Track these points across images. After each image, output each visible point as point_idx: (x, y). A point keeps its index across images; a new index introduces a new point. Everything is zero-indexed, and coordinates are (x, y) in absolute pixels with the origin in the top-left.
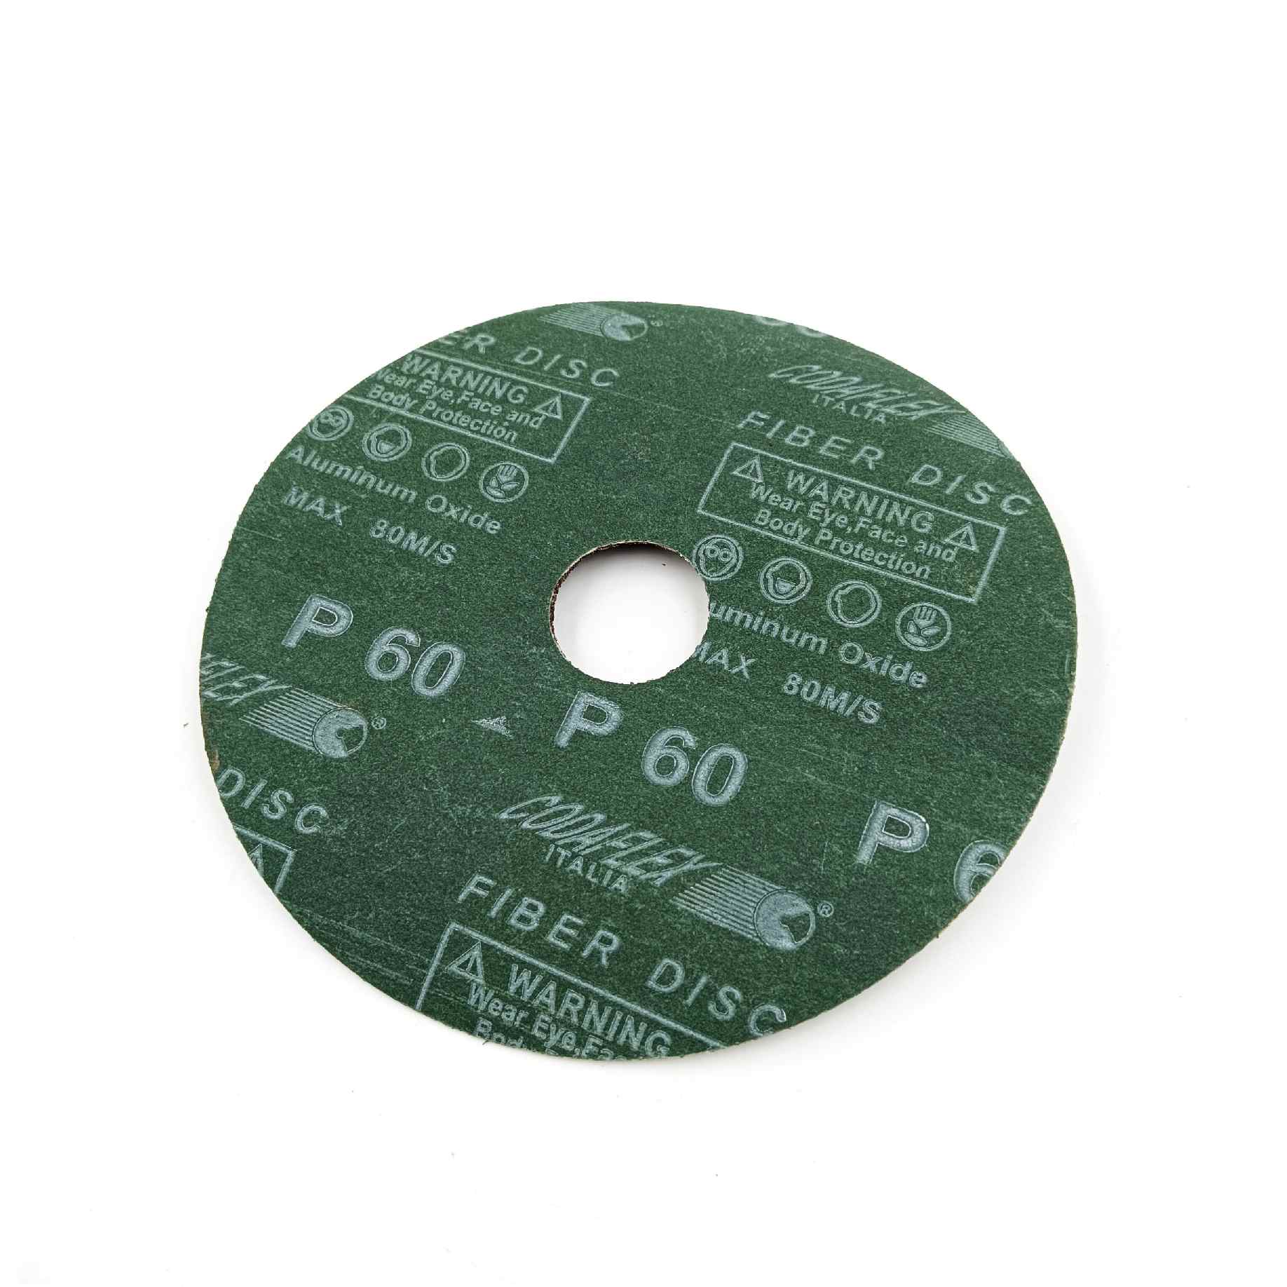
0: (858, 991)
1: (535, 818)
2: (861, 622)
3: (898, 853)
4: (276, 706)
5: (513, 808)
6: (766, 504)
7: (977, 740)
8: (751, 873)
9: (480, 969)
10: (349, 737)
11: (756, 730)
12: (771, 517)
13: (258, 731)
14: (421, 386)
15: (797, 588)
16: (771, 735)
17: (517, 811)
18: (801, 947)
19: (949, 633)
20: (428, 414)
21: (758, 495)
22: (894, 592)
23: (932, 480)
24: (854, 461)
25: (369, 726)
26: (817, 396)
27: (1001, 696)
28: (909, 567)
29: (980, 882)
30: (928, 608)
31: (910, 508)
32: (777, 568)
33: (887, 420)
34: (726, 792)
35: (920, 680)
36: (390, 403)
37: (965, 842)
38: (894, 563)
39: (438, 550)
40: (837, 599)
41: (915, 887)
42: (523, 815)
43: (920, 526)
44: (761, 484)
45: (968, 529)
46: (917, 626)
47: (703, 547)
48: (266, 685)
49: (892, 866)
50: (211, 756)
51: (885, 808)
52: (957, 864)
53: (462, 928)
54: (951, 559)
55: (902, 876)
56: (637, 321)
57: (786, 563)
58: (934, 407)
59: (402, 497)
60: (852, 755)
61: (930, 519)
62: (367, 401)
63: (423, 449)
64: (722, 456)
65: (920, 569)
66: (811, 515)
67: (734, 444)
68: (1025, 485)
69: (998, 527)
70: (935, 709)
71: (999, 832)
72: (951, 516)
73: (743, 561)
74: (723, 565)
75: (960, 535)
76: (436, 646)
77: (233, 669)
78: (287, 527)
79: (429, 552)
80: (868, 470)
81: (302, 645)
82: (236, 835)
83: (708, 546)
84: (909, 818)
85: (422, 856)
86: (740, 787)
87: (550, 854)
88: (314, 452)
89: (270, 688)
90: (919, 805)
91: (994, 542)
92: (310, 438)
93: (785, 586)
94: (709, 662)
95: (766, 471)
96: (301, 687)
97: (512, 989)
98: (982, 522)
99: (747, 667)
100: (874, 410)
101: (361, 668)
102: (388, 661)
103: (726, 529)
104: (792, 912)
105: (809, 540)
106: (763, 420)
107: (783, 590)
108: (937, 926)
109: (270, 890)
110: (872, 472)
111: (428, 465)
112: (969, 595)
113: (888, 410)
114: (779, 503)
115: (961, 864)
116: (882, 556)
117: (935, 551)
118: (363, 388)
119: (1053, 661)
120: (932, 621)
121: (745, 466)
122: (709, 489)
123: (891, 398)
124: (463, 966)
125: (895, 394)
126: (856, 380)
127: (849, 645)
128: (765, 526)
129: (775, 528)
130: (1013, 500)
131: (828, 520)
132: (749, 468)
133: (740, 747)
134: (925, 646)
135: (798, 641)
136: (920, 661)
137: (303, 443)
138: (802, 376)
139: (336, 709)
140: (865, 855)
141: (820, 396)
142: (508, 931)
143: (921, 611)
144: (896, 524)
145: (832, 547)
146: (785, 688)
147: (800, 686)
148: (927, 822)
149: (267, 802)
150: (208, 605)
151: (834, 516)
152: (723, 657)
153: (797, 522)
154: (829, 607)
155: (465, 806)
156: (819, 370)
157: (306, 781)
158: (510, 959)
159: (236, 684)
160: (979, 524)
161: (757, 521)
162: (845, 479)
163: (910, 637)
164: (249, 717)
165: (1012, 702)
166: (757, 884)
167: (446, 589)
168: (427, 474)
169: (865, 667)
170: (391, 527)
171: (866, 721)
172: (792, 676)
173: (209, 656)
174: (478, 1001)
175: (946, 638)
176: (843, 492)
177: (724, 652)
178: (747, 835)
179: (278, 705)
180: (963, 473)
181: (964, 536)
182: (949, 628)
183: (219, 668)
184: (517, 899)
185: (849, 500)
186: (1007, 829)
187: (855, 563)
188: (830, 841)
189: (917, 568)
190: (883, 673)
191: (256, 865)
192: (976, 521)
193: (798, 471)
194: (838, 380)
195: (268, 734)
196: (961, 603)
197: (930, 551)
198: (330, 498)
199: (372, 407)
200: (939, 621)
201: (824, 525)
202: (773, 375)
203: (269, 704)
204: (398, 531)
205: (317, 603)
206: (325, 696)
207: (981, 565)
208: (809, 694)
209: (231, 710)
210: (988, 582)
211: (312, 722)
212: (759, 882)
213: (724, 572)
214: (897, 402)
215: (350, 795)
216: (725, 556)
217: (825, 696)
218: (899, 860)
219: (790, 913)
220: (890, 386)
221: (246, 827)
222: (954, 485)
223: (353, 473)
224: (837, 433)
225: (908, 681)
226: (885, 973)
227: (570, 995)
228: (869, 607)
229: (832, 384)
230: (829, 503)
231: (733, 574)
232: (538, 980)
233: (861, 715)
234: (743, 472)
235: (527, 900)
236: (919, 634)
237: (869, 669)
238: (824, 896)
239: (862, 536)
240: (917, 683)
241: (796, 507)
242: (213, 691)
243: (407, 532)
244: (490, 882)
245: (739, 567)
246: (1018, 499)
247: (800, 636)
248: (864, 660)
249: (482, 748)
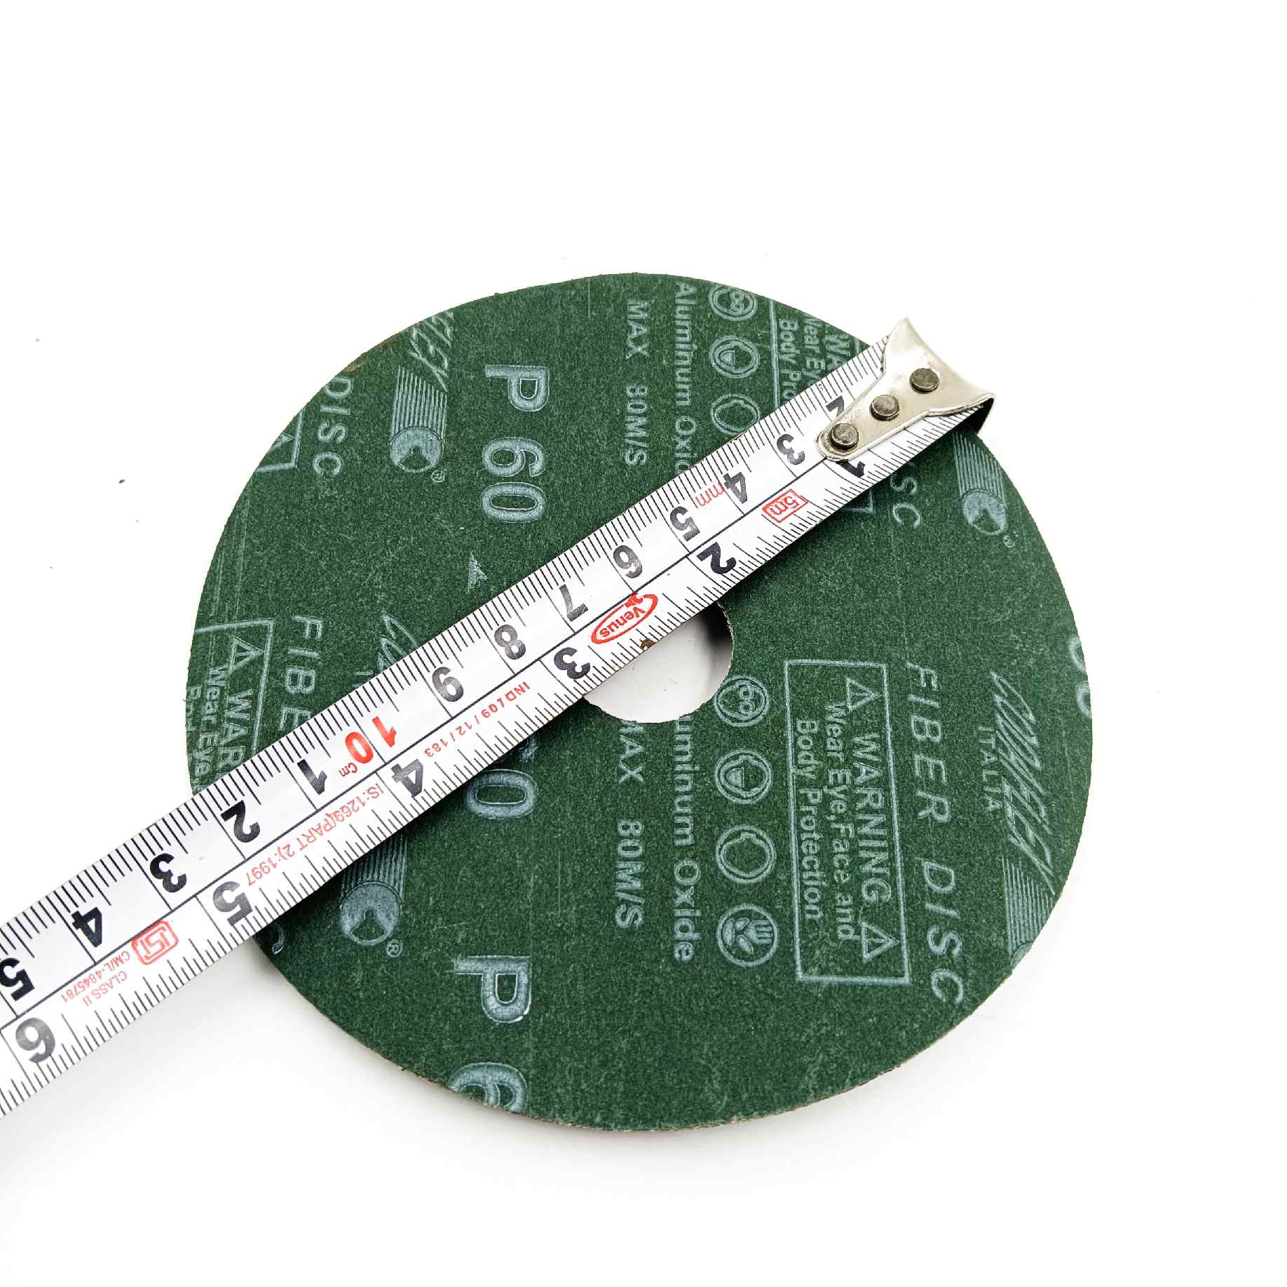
0: (324, 1011)
1: (394, 646)
2: (727, 870)
3: (479, 998)
4: (422, 387)
5: (396, 623)
6: (823, 724)
7: (639, 1038)
8: (407, 863)
9: (241, 664)
10: (416, 458)
11: (565, 812)
12: (811, 735)
13: (393, 386)
14: (814, 360)
15: (739, 791)
16: (565, 828)
17: (394, 628)
18: (349, 939)
19: (750, 964)
20: (783, 378)
21: (831, 713)
22: (776, 890)
23: (937, 884)
24: (920, 793)
25: (432, 470)
26: (990, 729)
27: (698, 1045)
28: (813, 895)
29: (476, 1093)
30: (772, 932)
31: (888, 873)
32: (755, 762)
33: (995, 812)
34: (484, 807)
35: (684, 952)
36: (780, 341)
37: (516, 1063)
38: (811, 878)
39: (636, 448)
40: (744, 836)
41: (447, 1028)
42: (393, 634)
43: (870, 889)
44: (847, 710)
45: (888, 943)
46: (746, 928)
47: (744, 682)
48: (440, 371)
49: (462, 997)
50: (358, 361)
51: (525, 969)
52: (489, 1063)
53: (271, 631)
54: (841, 936)
55: (454, 1010)
56: (1001, 522)
57: (764, 769)
58: (1042, 858)
59: (679, 395)
60: (572, 916)
61: (884, 897)
62: (774, 323)
63: (741, 390)
64: (863, 661)
65: (814, 908)
66: (831, 773)
67: (884, 667)
68: (981, 990)
69: (907, 974)
70: (657, 979)
71: (541, 1095)
72: (898, 918)
73: (748, 727)
74: (735, 709)
75: (876, 936)
76: (537, 490)
77: (445, 339)
78: (605, 316)
79: (631, 442)
80: (916, 812)
81: (492, 382)
82: (295, 414)
83: (749, 687)
84: (522, 996)
85: (324, 568)
86: (494, 818)
87: (363, 673)
88: (693, 302)
89: (438, 375)
90: (541, 1000)
91: (885, 976)
92: (708, 293)
93: (736, 778)
94: (623, 739)
95: (865, 709)
96: (449, 399)
97: (232, 699)
98: (905, 956)
99: (631, 777)
100: (1002, 794)
101: (486, 439)
102: (505, 458)
103: (777, 695)
104: (381, 917)
105: (801, 782)
106: (929, 685)
107: (732, 778)
108: (413, 1065)
109: (258, 464)
110: (915, 816)
111: (726, 401)
112: (805, 969)
113: (1009, 810)
114: (832, 736)
115: (489, 1067)
116: (814, 862)
117: (845, 915)
118: (786, 312)
119: (763, 1087)
120: (757, 941)
121: (861, 687)
122: (818, 661)
123: (1029, 808)
124: (240, 649)
125: (1038, 811)
126: (1037, 764)
127: (696, 866)
128: (798, 733)
129: (800, 743)
130: (952, 981)
131: (833, 792)
132: (861, 691)
133: (539, 801)
134: (725, 945)
135: (680, 815)
136: (706, 945)
137: (700, 289)
138: (1010, 706)
139: (438, 437)
140: (464, 966)
141: (992, 733)
142: (279, 671)
143: (766, 926)
144: (861, 864)
145: (804, 809)
146: (623, 823)
147: (631, 837)
148: (525, 1016)
149: (331, 423)
150: (501, 292)
151: (842, 796)
152: (633, 749)
153: (817, 763)
154: (730, 831)
155: (384, 581)
156: (1029, 721)
157: (360, 444)
158: (255, 685)
159: (431, 348)
160: (901, 952)
161: (799, 723)
162: (893, 792)
163: (730, 925)
164: (403, 372)
165: (695, 1059)
166: (398, 873)
167: (598, 474)
168: (714, 404)
169: (677, 892)
170: (643, 399)
171: (618, 917)
172: (639, 824)
173: (451, 315)
174: (214, 676)
175: (743, 964)
176: (875, 796)
177: (640, 749)
178: (446, 844)
179: (424, 389)
180: (963, 915)
181: (877, 941)
182: (756, 963)
183: (441, 327)
184: (312, 664)
185: (868, 805)
186: (548, 1102)
187: (793, 838)
188: (467, 926)
189: (815, 904)
190: (678, 913)
191: (276, 442)
192: (904, 947)
193: (881, 741)
194: (1026, 744)
195: (393, 395)
196: (792, 965)
197: (843, 911)
198: (651, 336)
199: (769, 329)
200: (761, 949)
201: (825, 789)
202: (995, 676)
203: (422, 382)
204: (641, 407)
205: (540, 376)
206: (448, 422)
207: (847, 971)
208: (625, 849)
209: (405, 356)
210: (830, 984)
211: (418, 422)
212: (401, 874)
213: (729, 713)
214: (1027, 816)
215: (359, 484)
216: (747, 708)
217: (629, 864)
218: (471, 1002)
219: (379, 915)
220: (1046, 802)
221: (304, 419)
222: (941, 909)
223: (686, 343)
224: (948, 765)
225: (678, 941)
226: (349, 1031)
227: (241, 750)
228: (748, 871)
229: (1015, 740)
230: (854, 786)
231: (730, 723)
232: (245, 716)
233: (622, 908)
234: (853, 687)
235: (312, 674)
236: (738, 933)
237: (676, 897)
238: (407, 941)
239: (829, 834)
240: (680, 952)
241: (835, 754)
242: (418, 335)
243: (644, 415)
244: (320, 634)
245: (739, 725)
246: (956, 986)
247: (687, 815)
248: (684, 888)
249: (447, 572)
